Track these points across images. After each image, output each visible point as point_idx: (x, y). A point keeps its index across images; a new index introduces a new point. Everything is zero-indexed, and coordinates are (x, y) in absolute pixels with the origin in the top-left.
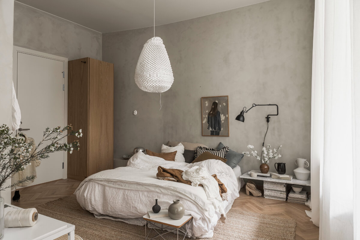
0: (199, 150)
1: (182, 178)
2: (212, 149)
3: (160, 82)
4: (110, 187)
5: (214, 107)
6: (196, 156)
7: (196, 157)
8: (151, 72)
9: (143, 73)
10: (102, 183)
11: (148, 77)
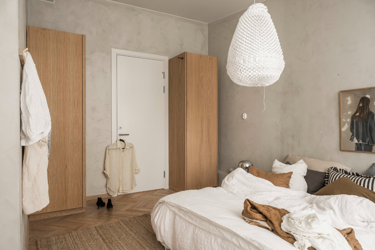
0: (332, 173)
1: (280, 226)
2: (357, 174)
3: (259, 70)
4: (180, 217)
5: (363, 106)
6: (328, 181)
7: (327, 183)
8: (246, 55)
9: (235, 59)
10: (174, 209)
11: (241, 63)
